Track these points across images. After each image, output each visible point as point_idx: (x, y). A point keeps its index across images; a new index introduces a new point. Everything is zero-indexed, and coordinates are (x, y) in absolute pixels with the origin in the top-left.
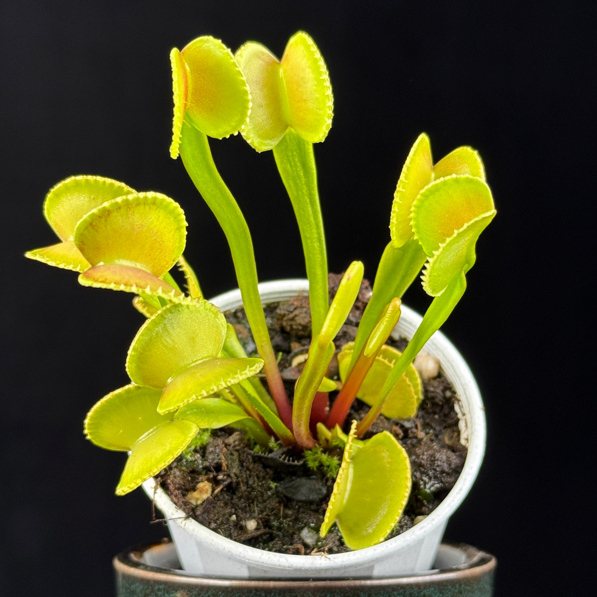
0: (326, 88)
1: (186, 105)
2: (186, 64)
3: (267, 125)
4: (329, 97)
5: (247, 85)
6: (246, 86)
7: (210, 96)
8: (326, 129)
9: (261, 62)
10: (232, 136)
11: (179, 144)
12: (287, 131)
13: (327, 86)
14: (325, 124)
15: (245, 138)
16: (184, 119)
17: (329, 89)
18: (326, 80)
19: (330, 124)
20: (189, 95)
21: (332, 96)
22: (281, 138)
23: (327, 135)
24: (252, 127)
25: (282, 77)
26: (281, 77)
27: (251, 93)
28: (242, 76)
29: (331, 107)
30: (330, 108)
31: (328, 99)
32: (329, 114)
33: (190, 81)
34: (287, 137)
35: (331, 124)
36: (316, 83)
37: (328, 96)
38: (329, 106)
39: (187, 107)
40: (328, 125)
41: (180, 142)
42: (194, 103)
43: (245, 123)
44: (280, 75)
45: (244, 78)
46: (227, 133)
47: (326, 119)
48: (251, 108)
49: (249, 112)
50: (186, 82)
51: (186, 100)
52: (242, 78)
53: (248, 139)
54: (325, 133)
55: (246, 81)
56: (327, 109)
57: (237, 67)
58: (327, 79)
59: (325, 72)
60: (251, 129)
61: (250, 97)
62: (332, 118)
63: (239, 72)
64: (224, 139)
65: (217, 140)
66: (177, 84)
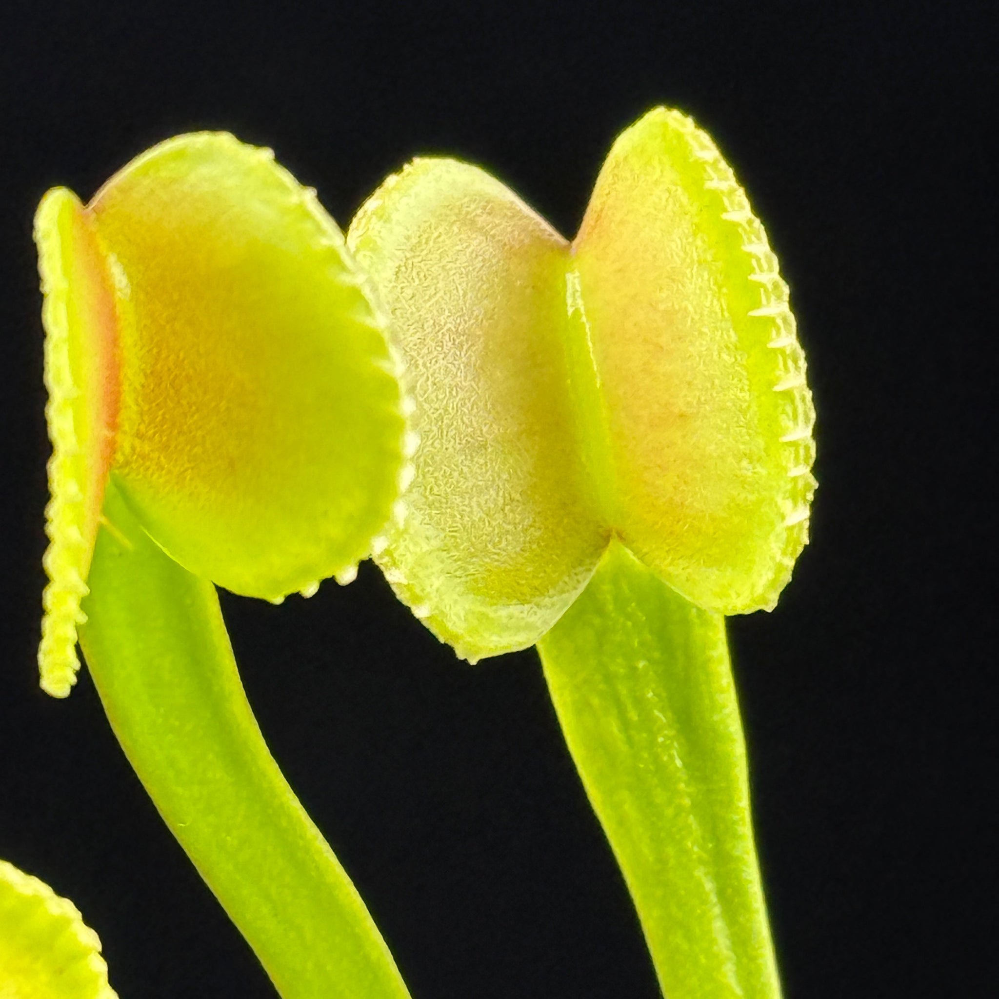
0: (780, 358)
1: (111, 447)
2: (112, 259)
3: (508, 532)
4: (793, 401)
5: (394, 352)
6: (386, 356)
7: (223, 404)
8: (784, 553)
9: (477, 242)
10: (329, 585)
11: (78, 628)
12: (606, 560)
13: (782, 351)
14: (780, 527)
15: (402, 596)
16: (106, 511)
17: (795, 361)
18: (779, 321)
19: (800, 524)
20: (128, 398)
21: (809, 394)
22: (574, 596)
23: (787, 577)
24: (435, 543)
25: (576, 311)
26: (570, 311)
27: (412, 390)
28: (368, 311)
29: (807, 448)
30: (802, 452)
31: (789, 409)
32: (795, 479)
33: (129, 338)
34: (606, 587)
35: (807, 524)
36: (734, 338)
37: (787, 395)
38: (794, 444)
39: (120, 457)
40: (790, 529)
41: (82, 619)
42: (151, 439)
43: (386, 525)
44: (569, 301)
45: (380, 321)
46: (305, 572)
47: (786, 506)
48: (415, 459)
49: (406, 475)
50: (113, 341)
51: (113, 425)
52: (369, 321)
53: (418, 599)
54: (780, 567)
55: (386, 336)
56: (788, 456)
57: (344, 268)
58: (785, 320)
59: (776, 286)
60: (430, 552)
61: (407, 407)
62: (810, 497)
63: (355, 294)
64: (294, 599)
65: (260, 605)
66: (64, 349)
